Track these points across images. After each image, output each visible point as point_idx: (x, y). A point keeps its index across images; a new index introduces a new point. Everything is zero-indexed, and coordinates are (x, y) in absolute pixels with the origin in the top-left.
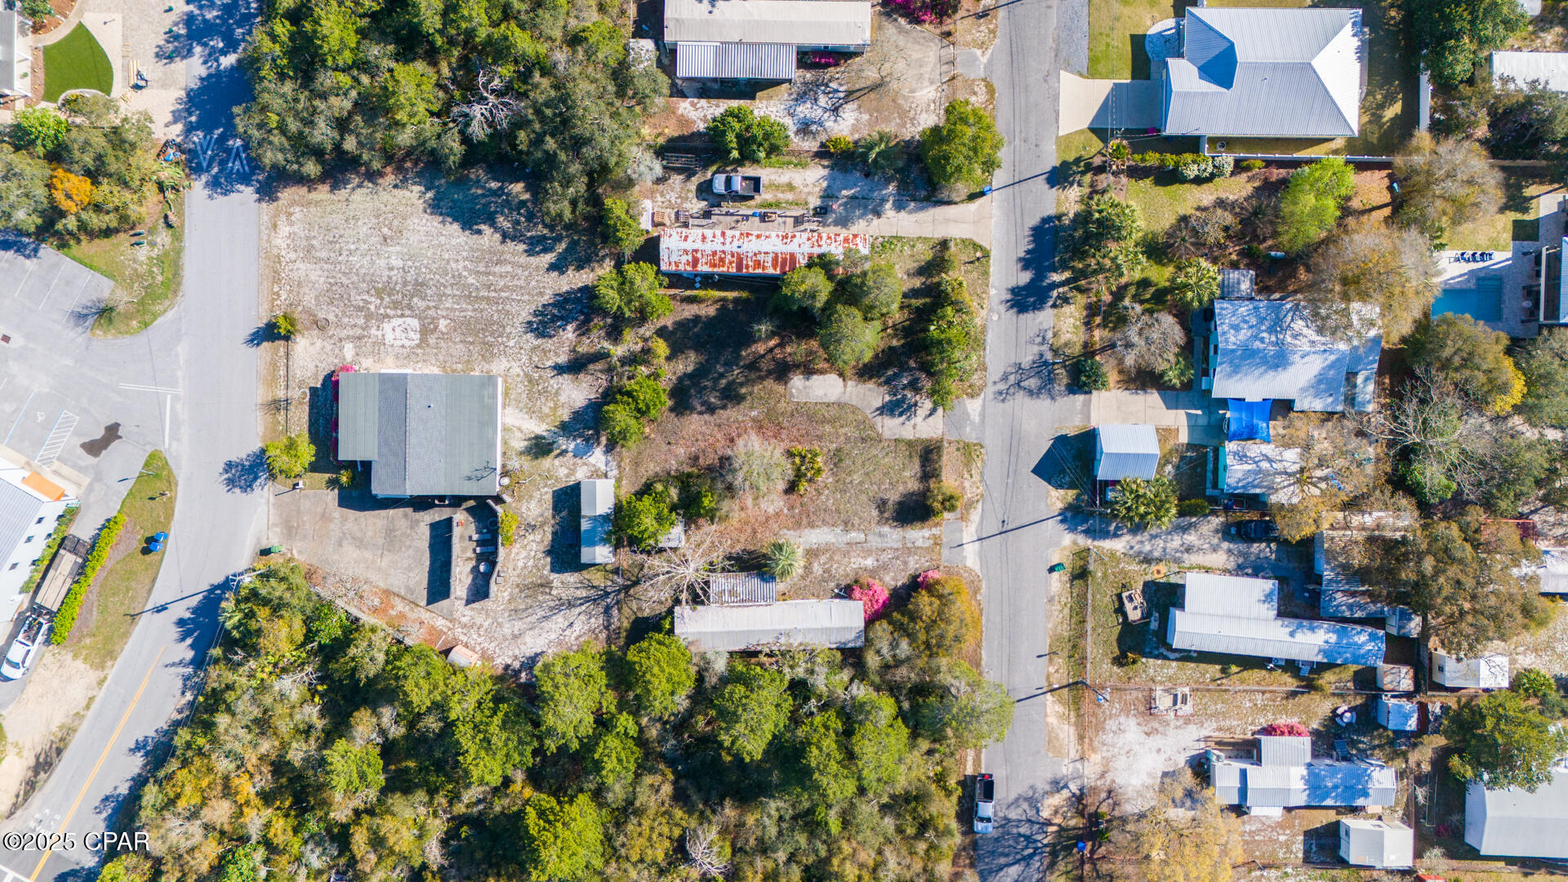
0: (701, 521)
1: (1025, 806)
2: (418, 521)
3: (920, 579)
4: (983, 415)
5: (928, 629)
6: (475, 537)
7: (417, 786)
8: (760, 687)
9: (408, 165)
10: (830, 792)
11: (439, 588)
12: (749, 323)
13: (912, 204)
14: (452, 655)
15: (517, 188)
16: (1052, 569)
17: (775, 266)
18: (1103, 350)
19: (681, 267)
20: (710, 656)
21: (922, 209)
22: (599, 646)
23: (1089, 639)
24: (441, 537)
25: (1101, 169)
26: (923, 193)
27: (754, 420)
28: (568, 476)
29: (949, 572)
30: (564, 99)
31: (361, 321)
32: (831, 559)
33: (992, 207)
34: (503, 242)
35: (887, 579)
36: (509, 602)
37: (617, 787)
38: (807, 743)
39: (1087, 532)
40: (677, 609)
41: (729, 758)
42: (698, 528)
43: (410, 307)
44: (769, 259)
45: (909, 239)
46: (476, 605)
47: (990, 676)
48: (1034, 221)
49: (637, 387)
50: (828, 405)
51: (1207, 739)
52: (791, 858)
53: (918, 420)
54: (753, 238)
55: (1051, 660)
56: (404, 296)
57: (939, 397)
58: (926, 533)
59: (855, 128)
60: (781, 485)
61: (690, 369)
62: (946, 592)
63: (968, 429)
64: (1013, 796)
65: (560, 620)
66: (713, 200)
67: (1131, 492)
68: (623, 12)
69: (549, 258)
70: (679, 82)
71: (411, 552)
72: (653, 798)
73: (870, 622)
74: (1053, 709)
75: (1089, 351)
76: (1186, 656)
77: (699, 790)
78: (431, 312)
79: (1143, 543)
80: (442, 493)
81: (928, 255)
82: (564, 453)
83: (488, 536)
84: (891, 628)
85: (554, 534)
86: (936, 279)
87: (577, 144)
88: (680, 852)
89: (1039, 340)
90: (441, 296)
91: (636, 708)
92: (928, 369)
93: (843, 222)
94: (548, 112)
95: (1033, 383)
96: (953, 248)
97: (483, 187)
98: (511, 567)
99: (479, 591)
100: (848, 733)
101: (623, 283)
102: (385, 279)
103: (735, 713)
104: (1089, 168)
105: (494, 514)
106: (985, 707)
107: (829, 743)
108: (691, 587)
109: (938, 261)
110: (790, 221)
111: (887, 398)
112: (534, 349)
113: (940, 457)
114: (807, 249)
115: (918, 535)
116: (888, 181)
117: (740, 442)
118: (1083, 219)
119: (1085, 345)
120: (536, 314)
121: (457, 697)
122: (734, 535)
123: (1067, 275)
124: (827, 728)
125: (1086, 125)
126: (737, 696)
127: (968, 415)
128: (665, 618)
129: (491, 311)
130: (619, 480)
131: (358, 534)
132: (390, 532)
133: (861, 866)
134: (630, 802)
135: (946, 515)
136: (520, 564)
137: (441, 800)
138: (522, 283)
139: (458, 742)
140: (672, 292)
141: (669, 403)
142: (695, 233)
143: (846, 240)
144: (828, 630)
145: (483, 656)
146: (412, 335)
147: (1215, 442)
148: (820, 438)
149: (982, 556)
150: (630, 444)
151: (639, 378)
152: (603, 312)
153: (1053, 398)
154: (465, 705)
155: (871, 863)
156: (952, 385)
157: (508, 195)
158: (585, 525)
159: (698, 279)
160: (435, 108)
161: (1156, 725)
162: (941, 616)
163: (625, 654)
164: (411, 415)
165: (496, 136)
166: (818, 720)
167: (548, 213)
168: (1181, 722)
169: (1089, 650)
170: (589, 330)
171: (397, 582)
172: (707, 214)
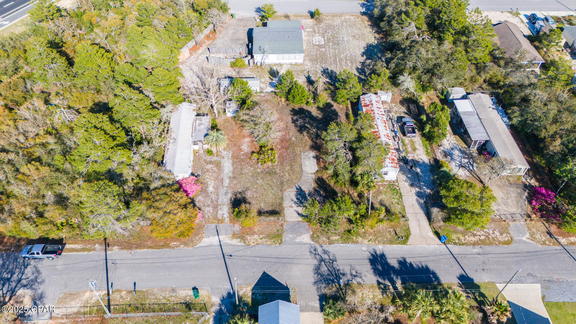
1: (32, 277)
3: (198, 210)
4: (300, 243)
13: (422, 201)
19: (363, 102)
21: (421, 207)
27: (290, 138)
31: (321, 32)
33: (435, 245)
34: (360, 62)
39: (220, 311)
43: (328, 42)
45: (402, 202)
48: (432, 268)
50: (301, 167)
53: (296, 208)
55: (130, 292)
56: (333, 41)
58: (226, 216)
63: (291, 236)
64: (42, 269)
65: (196, 80)
74: (96, 295)
78: (327, 47)
81: (395, 210)
82: (271, 79)
89: (354, 273)
90: (334, 49)
95: (324, 269)
102: (338, 37)
104: (481, 303)
110: (397, 147)
111: (307, 193)
112: (317, 71)
115: (225, 211)
116: (432, 190)
119: (356, 307)
120: (332, 71)
123: (402, 290)
127: (300, 235)
129: (331, 60)
132: (239, 39)
136: (222, 70)
146: (318, 43)
149: (210, 246)
153: (315, 283)
170: (327, 85)
172: (391, 119)
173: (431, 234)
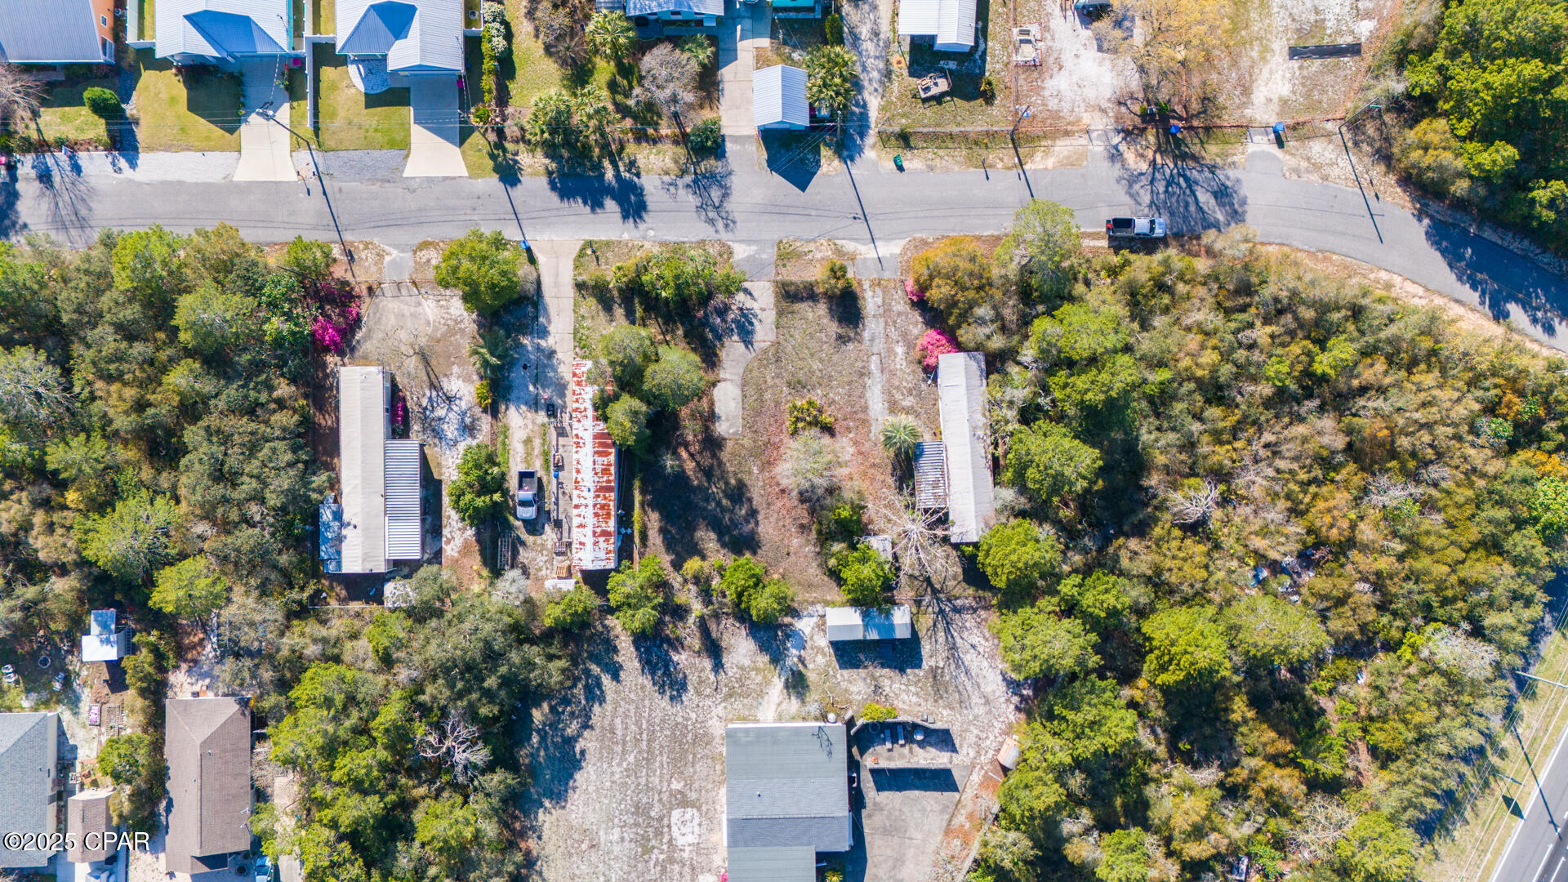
0: (865, 519)
1: (1137, 187)
2: (875, 804)
3: (915, 299)
4: (749, 242)
5: (964, 289)
6: (889, 745)
7: (1140, 794)
8: (1028, 454)
9: (517, 825)
10: (1129, 380)
11: (941, 780)
12: (666, 477)
13: (541, 319)
14: (1007, 764)
15: (538, 715)
16: (901, 168)
17: (607, 454)
18: (680, 125)
19: (611, 547)
20: (998, 505)
21: (546, 310)
22: (993, 617)
23: (968, 129)
24: (891, 780)
25: (500, 133)
26: (530, 309)
27: (762, 470)
28: (824, 655)
29: (906, 270)
30: (446, 670)
31: (676, 867)
32: (898, 388)
33: (539, 241)
34: (592, 728)
35: (916, 331)
36: (952, 709)
37: (1134, 593)
38: (1082, 405)
39: (862, 135)
40: (953, 540)
41: (1100, 482)
42: (871, 522)
43: (661, 819)
44: (600, 460)
45: (577, 321)
46: (957, 742)
47: (1008, 225)
48: (554, 198)
49: (733, 587)
50: (745, 396)
51: (1063, 9)
52: (1198, 417)
53: (756, 306)
54: (580, 477)
55: (991, 166)
56: (649, 825)
57: (732, 286)
58: (868, 294)
59: (467, 379)
60: (826, 440)
61: (713, 536)
62: (926, 272)
63: (764, 256)
64: (1127, 199)
65: (969, 658)
66: (543, 519)
67: (821, 92)
68: (358, 615)
69: (606, 680)
70: (426, 556)
71: (906, 810)
72: (1143, 557)
73: (959, 347)
74: (1038, 163)
75: (682, 139)
76: (982, 32)
77: (1133, 511)
78: (665, 797)
79: (871, 80)
80: (846, 780)
81: (592, 302)
82: (801, 660)
83: (888, 732)
84: (964, 326)
85: (883, 666)
86: (616, 293)
87: (492, 656)
88: (1196, 528)
89: (672, 189)
90: (648, 788)
91: (1053, 577)
92: (706, 298)
93: (561, 388)
94: (460, 685)
95: (715, 194)
96: (584, 277)
97: (538, 749)
98: (917, 709)
99: (943, 739)
100: (1070, 364)
101: (629, 605)
102: (633, 845)
103: (1054, 477)
104: (499, 145)
105: (865, 727)
106: (1039, 230)
107: (1081, 382)
108: (931, 527)
109: (598, 292)
110: (562, 441)
111: (735, 338)
112: (698, 693)
113: (792, 283)
114: (589, 422)
115: (871, 302)
116: (519, 345)
117: (785, 482)
118: (550, 149)
119: (676, 142)
120: (662, 693)
121: (1048, 756)
122: (877, 485)
123: (606, 163)
124: (1066, 385)
125: (457, 150)
126: (1038, 476)
127: (749, 257)
128: (963, 552)
129: (662, 738)
130: (827, 603)
131: (890, 863)
132: (887, 832)
133: (1203, 347)
134: (1148, 580)
135: (850, 275)
136: (914, 699)
137: (1153, 770)
138: (632, 708)
139: (1094, 754)
140: (636, 556)
141: (748, 555)
142: (577, 535)
143: (579, 384)
144: (968, 388)
145: (1007, 734)
146: (688, 816)
147: (769, 13)
148: (777, 404)
149: (889, 239)
150: (790, 593)
151: (724, 586)
152: (660, 623)
153: (730, 173)
154: (1057, 748)
155: (1200, 337)
156: (719, 274)
157: (544, 724)
158: (874, 635)
159: (623, 531)
160: (459, 799)
161: (1051, 59)
162: (951, 276)
163: (1000, 589)
164: (768, 814)
165: (485, 738)
166: (1058, 394)
167: (561, 683)
168: (1047, 35)
169: (979, 129)
170: (677, 639)
171: (936, 823)
172: (558, 524)
173: (541, 258)
